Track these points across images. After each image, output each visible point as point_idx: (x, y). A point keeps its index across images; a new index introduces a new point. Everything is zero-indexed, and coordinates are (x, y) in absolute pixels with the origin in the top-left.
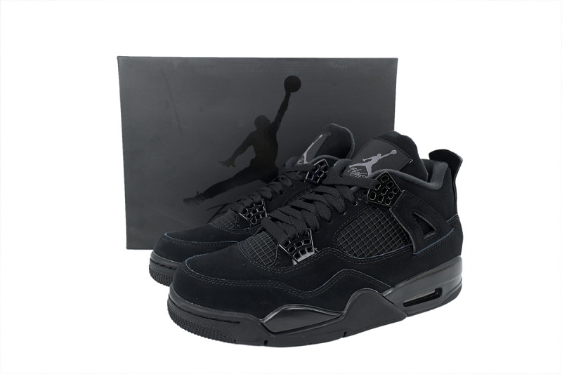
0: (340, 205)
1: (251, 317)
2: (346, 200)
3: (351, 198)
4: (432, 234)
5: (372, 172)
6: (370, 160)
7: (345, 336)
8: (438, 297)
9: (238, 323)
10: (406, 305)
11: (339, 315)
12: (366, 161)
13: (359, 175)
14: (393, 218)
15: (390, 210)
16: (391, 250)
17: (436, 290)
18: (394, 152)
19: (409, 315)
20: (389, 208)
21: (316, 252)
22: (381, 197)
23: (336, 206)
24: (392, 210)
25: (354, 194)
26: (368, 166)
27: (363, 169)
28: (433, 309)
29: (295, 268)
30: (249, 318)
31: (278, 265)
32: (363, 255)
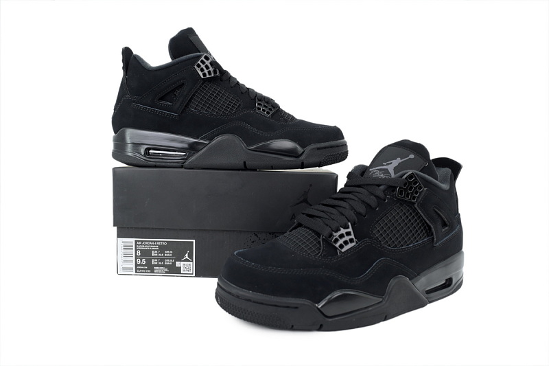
0: (372, 201)
1: (308, 302)
2: (377, 197)
3: (382, 195)
4: (446, 228)
5: (395, 174)
6: (391, 163)
7: (386, 319)
8: (449, 286)
9: (296, 308)
10: (428, 292)
11: (381, 299)
12: (387, 164)
13: (383, 176)
14: (418, 213)
15: (416, 206)
16: (417, 241)
17: (447, 280)
18: (412, 156)
19: (430, 302)
20: (414, 203)
21: (357, 243)
22: (408, 194)
23: (369, 202)
24: (418, 205)
25: (384, 191)
26: (391, 168)
27: (386, 171)
28: (446, 297)
29: (341, 257)
30: (306, 303)
31: (324, 255)
32: (396, 246)
